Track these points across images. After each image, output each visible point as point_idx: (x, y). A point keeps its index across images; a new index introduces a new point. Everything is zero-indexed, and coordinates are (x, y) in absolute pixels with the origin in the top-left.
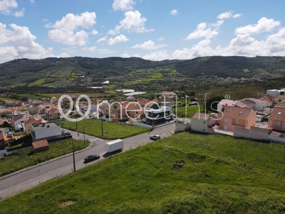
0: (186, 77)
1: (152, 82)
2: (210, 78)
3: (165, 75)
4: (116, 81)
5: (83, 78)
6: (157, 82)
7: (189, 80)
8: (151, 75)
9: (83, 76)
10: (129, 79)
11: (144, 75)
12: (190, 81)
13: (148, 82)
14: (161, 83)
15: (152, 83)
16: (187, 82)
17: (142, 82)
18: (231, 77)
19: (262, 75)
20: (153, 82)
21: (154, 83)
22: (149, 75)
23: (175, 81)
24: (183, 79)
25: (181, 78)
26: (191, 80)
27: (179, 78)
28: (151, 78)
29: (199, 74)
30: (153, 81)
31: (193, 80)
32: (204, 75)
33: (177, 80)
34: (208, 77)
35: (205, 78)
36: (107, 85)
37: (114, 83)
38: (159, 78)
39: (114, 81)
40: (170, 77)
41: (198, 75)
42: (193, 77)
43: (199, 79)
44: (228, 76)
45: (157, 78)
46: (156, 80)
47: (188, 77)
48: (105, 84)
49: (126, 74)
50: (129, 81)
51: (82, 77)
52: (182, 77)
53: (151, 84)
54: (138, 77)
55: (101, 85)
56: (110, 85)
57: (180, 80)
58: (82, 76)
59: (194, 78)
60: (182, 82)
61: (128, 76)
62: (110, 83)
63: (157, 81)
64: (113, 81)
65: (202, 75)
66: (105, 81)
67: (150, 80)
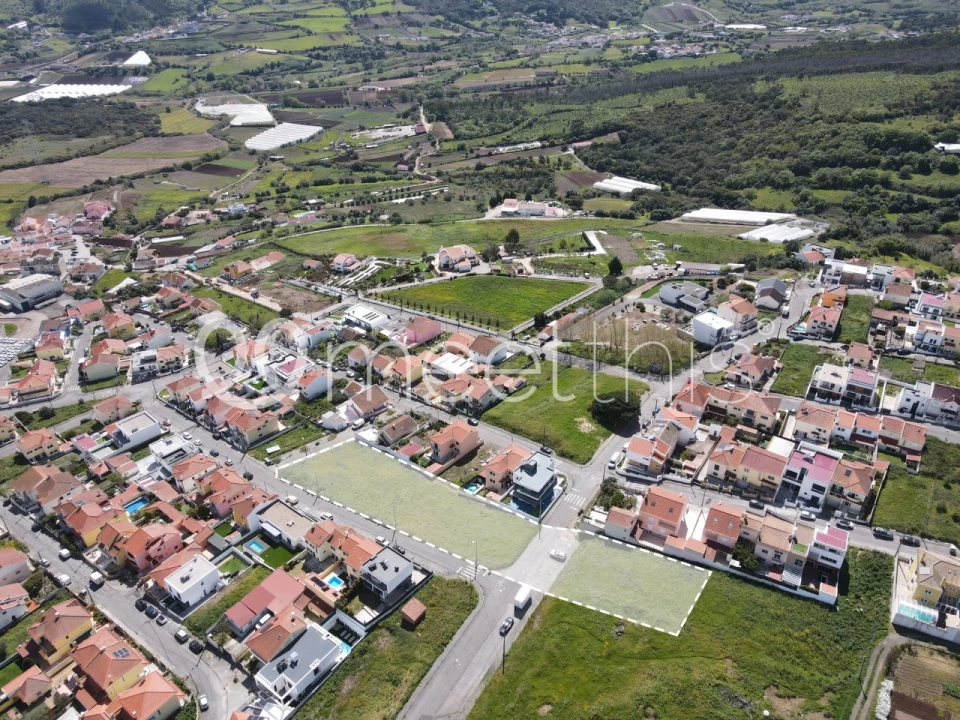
0: (432, 25)
1: (318, 55)
2: (513, 28)
3: (355, 18)
4: (176, 54)
5: (26, 35)
6: (334, 53)
7: (443, 38)
8: (305, 16)
9: (22, 25)
10: (227, 41)
11: (279, 20)
12: (446, 42)
13: (302, 53)
14: (349, 55)
15: (318, 57)
16: (437, 49)
17: (280, 58)
18: (577, 19)
19: (669, 10)
20: (321, 52)
21: (325, 58)
22: (297, 16)
23: (398, 47)
24: (425, 39)
25: (416, 30)
26: (452, 38)
27: (410, 29)
28: (309, 33)
29: (475, 7)
30: (320, 49)
31: (458, 41)
32: (492, 13)
33: (403, 40)
34: (507, 24)
35: (497, 28)
36: (144, 74)
37: (172, 59)
38: (339, 34)
39: (168, 54)
40: (376, 27)
41: (472, 15)
42: (456, 21)
43: (476, 30)
44: (569, 16)
45: (331, 36)
46: (327, 42)
47: (437, 24)
48: (137, 71)
49: (201, 9)
50: (229, 48)
51: (16, 30)
52: (419, 25)
53: (314, 62)
54: (254, 25)
55: (120, 72)
56: (158, 71)
57: (412, 38)
58: (15, 20)
59: (462, 29)
60: (421, 49)
61: (215, 19)
62: (154, 62)
63: (336, 48)
64: (162, 54)
65: (484, 14)
66: (130, 50)
67: (309, 43)
